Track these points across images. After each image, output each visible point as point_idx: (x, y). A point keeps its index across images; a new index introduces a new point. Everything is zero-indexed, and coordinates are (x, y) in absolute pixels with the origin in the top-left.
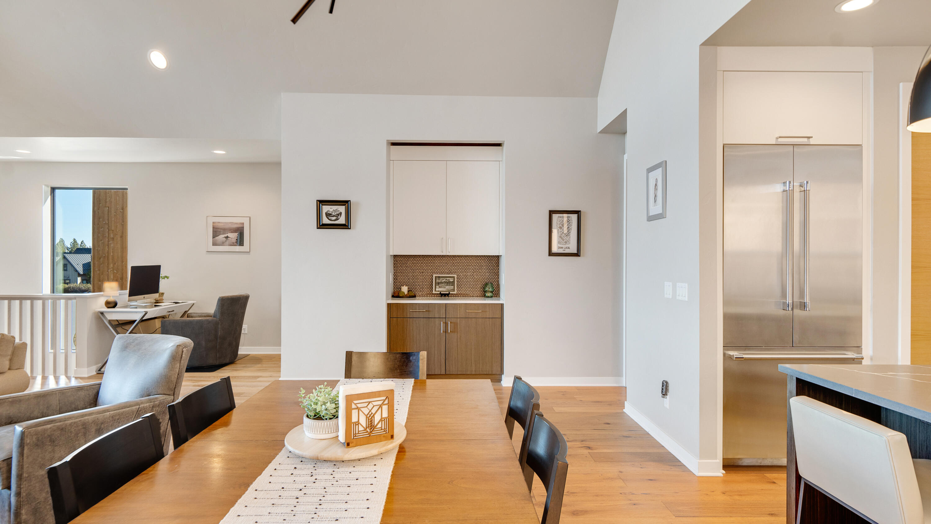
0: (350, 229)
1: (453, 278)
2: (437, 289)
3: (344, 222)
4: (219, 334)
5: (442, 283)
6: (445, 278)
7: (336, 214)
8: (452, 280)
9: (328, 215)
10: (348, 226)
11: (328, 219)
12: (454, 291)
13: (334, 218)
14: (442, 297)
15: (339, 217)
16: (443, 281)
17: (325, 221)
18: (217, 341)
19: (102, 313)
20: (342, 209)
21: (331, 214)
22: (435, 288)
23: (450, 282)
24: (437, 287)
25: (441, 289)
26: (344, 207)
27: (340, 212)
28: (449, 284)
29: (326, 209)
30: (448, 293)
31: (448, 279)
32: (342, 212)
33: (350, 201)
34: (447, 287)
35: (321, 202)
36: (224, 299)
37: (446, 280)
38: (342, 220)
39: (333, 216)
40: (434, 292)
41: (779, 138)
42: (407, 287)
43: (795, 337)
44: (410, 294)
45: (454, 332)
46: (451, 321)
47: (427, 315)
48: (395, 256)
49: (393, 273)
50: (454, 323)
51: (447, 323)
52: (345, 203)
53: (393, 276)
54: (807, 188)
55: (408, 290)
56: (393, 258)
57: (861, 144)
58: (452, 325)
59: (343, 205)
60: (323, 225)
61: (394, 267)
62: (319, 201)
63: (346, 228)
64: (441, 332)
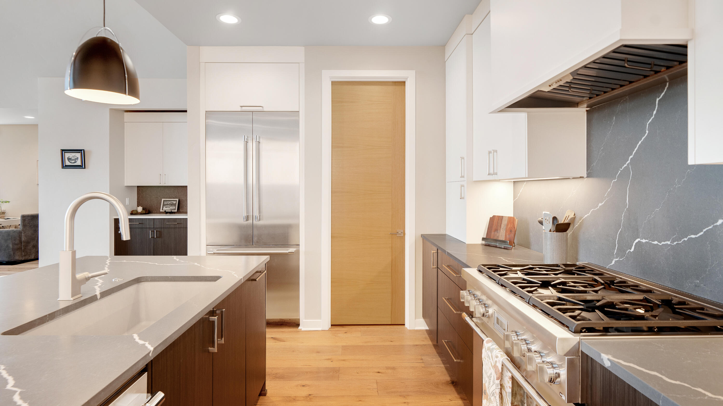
0: (85, 168)
1: (176, 201)
3: (80, 164)
4: (23, 239)
5: (167, 204)
6: (171, 201)
7: (74, 158)
8: (175, 203)
9: (69, 159)
10: (82, 166)
11: (68, 162)
12: (175, 210)
13: (73, 161)
14: (167, 214)
15: (77, 161)
16: (169, 203)
17: (68, 163)
18: (22, 244)
20: (78, 155)
21: (71, 159)
22: (163, 208)
23: (173, 204)
24: (164, 207)
25: (167, 208)
27: (77, 157)
28: (172, 205)
29: (67, 155)
30: (170, 211)
31: (172, 202)
32: (78, 157)
33: (84, 150)
34: (171, 207)
35: (63, 151)
36: (25, 216)
37: (171, 202)
38: (79, 163)
39: (73, 160)
40: (161, 211)
41: (241, 107)
42: (142, 207)
43: (255, 239)
44: (144, 212)
45: (159, 237)
46: (157, 230)
47: (140, 226)
48: (138, 187)
49: (137, 198)
50: (160, 232)
51: (154, 231)
52: (81, 151)
53: (137, 200)
54: (258, 140)
55: (143, 210)
56: (136, 188)
57: (299, 111)
58: (158, 233)
59: (80, 153)
60: (66, 166)
61: (138, 194)
62: (62, 150)
63: (83, 168)
64: (150, 237)
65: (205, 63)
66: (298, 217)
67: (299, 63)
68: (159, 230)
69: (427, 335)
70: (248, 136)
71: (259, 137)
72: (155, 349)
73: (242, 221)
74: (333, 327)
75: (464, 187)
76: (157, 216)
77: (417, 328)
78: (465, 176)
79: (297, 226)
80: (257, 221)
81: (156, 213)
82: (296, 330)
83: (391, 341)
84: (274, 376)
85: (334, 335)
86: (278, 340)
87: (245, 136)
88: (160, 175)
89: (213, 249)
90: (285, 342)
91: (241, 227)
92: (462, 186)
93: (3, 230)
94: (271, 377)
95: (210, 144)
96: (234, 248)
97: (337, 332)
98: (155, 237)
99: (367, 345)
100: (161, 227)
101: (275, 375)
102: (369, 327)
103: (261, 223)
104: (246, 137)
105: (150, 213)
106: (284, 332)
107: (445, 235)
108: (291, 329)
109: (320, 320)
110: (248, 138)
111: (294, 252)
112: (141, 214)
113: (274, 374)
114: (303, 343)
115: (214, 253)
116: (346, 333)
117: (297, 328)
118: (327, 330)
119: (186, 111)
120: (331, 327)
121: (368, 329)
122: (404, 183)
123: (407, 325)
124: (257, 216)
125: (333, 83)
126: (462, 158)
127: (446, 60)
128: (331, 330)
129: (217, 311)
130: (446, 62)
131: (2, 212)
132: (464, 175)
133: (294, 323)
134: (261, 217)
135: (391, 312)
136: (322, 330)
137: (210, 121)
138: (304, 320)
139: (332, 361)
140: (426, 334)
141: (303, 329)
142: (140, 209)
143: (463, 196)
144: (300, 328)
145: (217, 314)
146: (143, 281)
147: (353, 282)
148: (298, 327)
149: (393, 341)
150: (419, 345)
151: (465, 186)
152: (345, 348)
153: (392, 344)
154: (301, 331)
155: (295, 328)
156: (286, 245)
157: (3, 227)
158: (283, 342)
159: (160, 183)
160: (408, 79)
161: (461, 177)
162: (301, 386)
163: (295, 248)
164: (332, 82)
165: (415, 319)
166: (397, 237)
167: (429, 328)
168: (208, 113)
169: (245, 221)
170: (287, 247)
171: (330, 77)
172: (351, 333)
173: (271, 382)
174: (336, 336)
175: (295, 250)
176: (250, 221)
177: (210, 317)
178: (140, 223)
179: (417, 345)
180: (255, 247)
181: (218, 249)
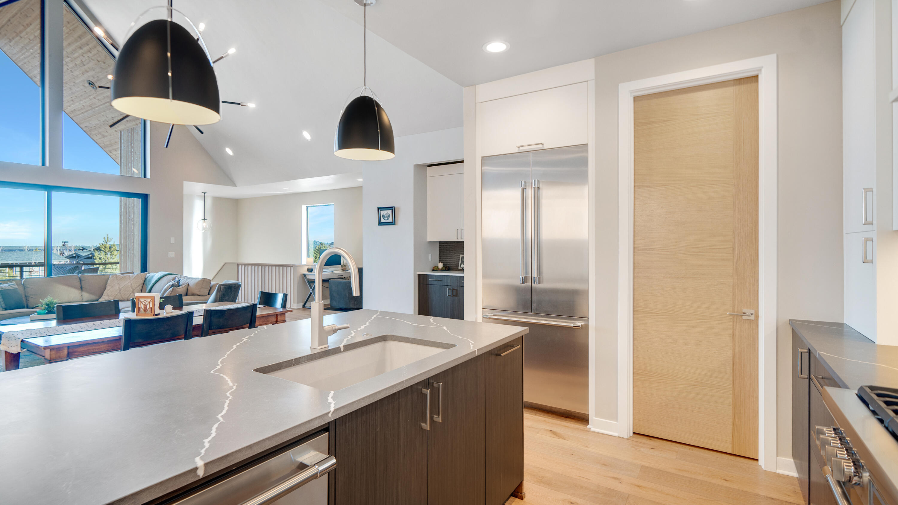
0: (395, 225)
2: (462, 266)
3: (392, 221)
9: (383, 216)
10: (393, 223)
13: (387, 219)
15: (389, 217)
17: (382, 220)
19: (305, 275)
20: (390, 212)
26: (391, 211)
29: (383, 212)
32: (390, 214)
33: (394, 207)
38: (390, 220)
39: (386, 217)
40: (459, 268)
41: (519, 147)
42: (442, 264)
43: (534, 306)
44: (444, 269)
45: (456, 296)
46: (454, 288)
47: (439, 283)
48: (440, 242)
49: (438, 254)
50: (456, 290)
51: (451, 289)
52: (392, 209)
53: (438, 256)
54: (536, 186)
55: (443, 266)
56: (438, 244)
57: (587, 143)
58: (454, 291)
59: (391, 210)
60: (381, 223)
61: (439, 250)
62: (379, 208)
63: (393, 225)
64: (448, 296)
65: (481, 102)
66: (587, 281)
67: (588, 81)
68: (455, 288)
69: (799, 488)
70: (526, 181)
71: (539, 182)
72: (336, 410)
73: (518, 282)
74: (635, 435)
75: (872, 242)
76: (454, 273)
77: (779, 471)
78: (875, 222)
79: (585, 293)
80: (535, 283)
81: (455, 270)
82: (584, 428)
83: (726, 480)
84: (539, 478)
85: (635, 448)
86: (557, 436)
87: (521, 182)
88: (458, 229)
89: (489, 313)
90: (565, 440)
91: (517, 290)
92: (867, 240)
93: (342, 281)
94: (536, 479)
95: (486, 194)
96: (511, 314)
97: (640, 445)
98: (452, 296)
99: (682, 475)
100: (457, 285)
101: (541, 478)
102: (692, 450)
103: (541, 286)
104: (523, 183)
105: (450, 270)
106: (568, 427)
107: (843, 324)
108: (578, 426)
109: (615, 423)
110: (526, 183)
111: (580, 327)
112: (442, 270)
113: (539, 477)
114: (588, 447)
115: (490, 318)
116: (654, 449)
117: (585, 426)
118: (626, 439)
119: (462, 162)
120: (633, 436)
121: (692, 451)
122: (757, 236)
123: (762, 462)
124: (535, 278)
125: (636, 99)
126: (867, 190)
127: (842, 22)
128: (632, 439)
129: (434, 384)
130: (843, 27)
131: (344, 265)
132: (873, 221)
133: (583, 418)
134: (541, 279)
135: (731, 435)
136: (618, 437)
137: (485, 168)
138: (594, 418)
139: (621, 483)
140: (798, 485)
141: (593, 429)
142: (440, 266)
143: (869, 258)
144: (588, 426)
145: (434, 387)
146: (388, 339)
147: (667, 378)
148: (587, 425)
149: (729, 481)
150: (776, 499)
151: (875, 239)
152: (645, 469)
153: (726, 484)
154: (589, 431)
155: (584, 425)
156: (572, 316)
157: (344, 277)
158: (563, 439)
159: (458, 239)
160: (763, 70)
161: (864, 224)
162: (569, 502)
163: (583, 322)
164: (634, 97)
165: (777, 456)
166: (743, 321)
167: (799, 476)
168: (485, 160)
169: (522, 283)
170: (573, 320)
171: (629, 91)
172: (661, 451)
173: (534, 485)
174: (636, 450)
175: (582, 324)
176: (529, 284)
177: (423, 389)
178: (439, 280)
179: (773, 499)
180: (535, 316)
181: (494, 314)
